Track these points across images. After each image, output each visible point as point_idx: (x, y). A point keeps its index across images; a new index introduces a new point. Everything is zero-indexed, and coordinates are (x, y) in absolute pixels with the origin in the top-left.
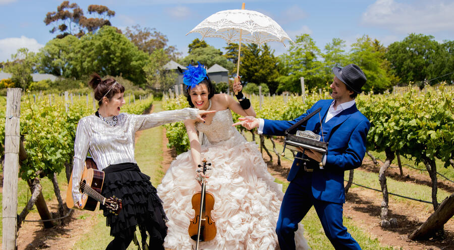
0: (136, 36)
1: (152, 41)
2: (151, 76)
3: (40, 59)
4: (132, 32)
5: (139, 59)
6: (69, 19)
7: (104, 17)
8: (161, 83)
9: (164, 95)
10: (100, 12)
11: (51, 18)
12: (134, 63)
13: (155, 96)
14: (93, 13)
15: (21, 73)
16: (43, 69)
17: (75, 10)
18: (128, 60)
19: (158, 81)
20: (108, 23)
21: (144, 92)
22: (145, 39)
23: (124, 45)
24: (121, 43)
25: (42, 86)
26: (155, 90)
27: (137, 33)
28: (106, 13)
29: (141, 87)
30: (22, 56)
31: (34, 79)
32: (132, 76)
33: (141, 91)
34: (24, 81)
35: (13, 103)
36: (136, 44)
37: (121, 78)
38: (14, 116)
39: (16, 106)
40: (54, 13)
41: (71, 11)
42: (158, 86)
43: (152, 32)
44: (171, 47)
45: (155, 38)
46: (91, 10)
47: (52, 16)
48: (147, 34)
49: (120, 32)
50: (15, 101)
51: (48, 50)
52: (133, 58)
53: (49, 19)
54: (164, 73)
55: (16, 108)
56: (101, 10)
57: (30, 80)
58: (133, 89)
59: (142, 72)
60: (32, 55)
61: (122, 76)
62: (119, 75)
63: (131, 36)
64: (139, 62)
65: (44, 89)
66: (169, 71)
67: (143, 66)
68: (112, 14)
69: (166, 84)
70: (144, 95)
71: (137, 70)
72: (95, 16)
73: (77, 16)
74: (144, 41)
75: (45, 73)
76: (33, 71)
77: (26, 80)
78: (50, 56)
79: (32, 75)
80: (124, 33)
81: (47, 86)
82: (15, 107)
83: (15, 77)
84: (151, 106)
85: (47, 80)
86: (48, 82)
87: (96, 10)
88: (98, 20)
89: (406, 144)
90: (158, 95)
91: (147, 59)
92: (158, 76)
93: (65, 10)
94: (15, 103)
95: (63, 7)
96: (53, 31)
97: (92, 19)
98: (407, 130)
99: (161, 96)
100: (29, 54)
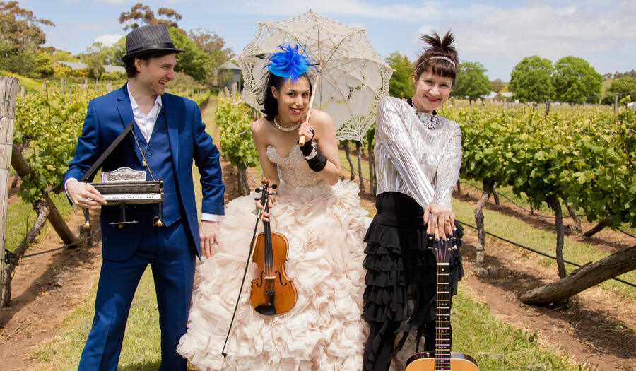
0: (198, 38)
1: (212, 42)
2: (209, 74)
3: (113, 52)
4: (195, 34)
5: (201, 58)
6: (141, 19)
7: (173, 19)
8: (218, 80)
9: (220, 91)
10: (169, 15)
11: (124, 17)
12: (195, 61)
13: (212, 92)
14: (162, 15)
15: (95, 64)
16: (115, 62)
17: (147, 12)
18: (190, 58)
19: (216, 78)
20: (175, 25)
21: (203, 87)
22: (206, 40)
23: (187, 45)
24: (185, 44)
25: (113, 76)
26: (212, 86)
27: (199, 35)
28: (173, 17)
29: (200, 83)
30: (96, 49)
31: (106, 70)
32: (193, 72)
33: (200, 86)
34: (97, 72)
35: (4, 98)
36: (198, 45)
37: (183, 74)
38: (5, 116)
39: (8, 102)
40: (128, 13)
41: (144, 12)
42: (215, 83)
43: (212, 35)
44: (228, 49)
45: (214, 40)
46: (161, 12)
47: (126, 15)
48: (208, 37)
49: (185, 33)
50: (8, 95)
51: (120, 46)
52: (195, 57)
53: (123, 18)
54: (222, 71)
55: (9, 105)
56: (170, 14)
57: (102, 71)
58: (194, 84)
59: (202, 70)
60: (106, 48)
61: (184, 72)
62: (181, 71)
63: (194, 37)
64: (200, 60)
65: (115, 79)
66: (226, 70)
67: (203, 64)
68: (179, 17)
69: (223, 81)
70: (203, 90)
71: (198, 68)
72: (164, 18)
73: (149, 17)
74: (205, 43)
75: (117, 65)
76: (106, 63)
77: (99, 71)
78: (122, 51)
79: (104, 66)
80: (188, 34)
81: (117, 77)
82: (6, 103)
83: (89, 67)
84: (208, 99)
85: (117, 71)
86: (118, 73)
87: (166, 13)
88: (166, 21)
89: (527, 182)
90: (215, 90)
91: (207, 58)
92: (216, 73)
93: (138, 11)
94: (7, 98)
95: (136, 8)
96: (126, 29)
97: (161, 20)
98: (530, 165)
99: (217, 92)
100: (104, 48)
